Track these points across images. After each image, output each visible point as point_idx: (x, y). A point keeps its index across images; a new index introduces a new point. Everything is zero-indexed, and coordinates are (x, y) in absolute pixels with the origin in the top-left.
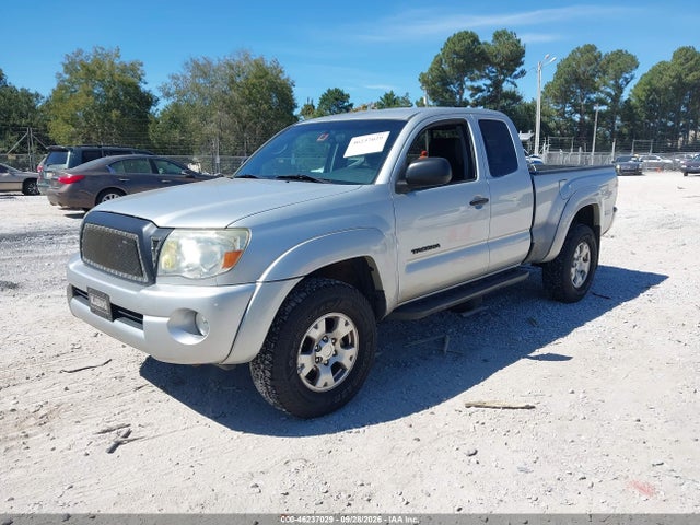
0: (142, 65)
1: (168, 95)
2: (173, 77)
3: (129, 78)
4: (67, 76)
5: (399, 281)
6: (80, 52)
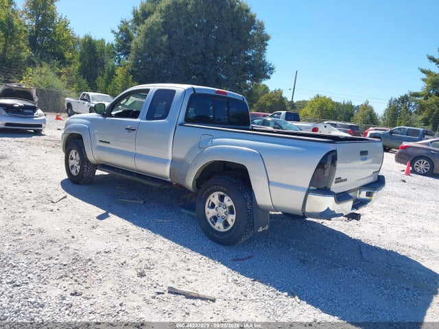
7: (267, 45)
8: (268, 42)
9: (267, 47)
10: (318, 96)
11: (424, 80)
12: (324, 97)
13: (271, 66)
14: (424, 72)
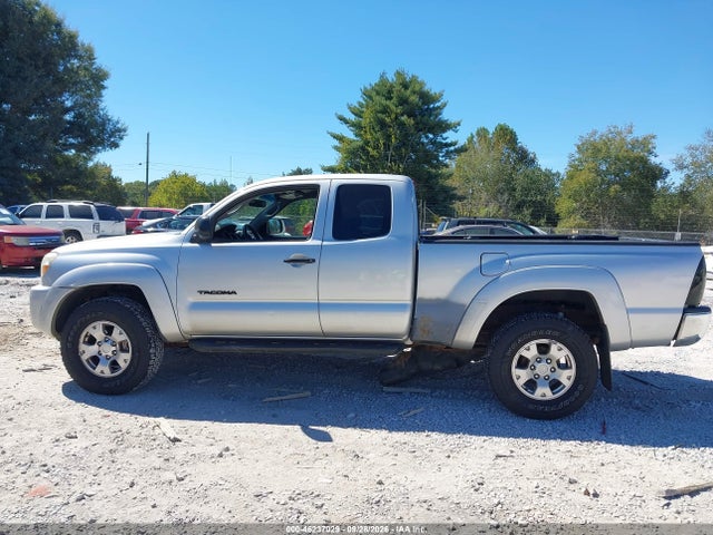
0: (654, 137)
1: (681, 167)
2: (691, 148)
3: (638, 152)
4: (577, 156)
5: (172, 321)
6: (595, 133)
7: (103, 87)
8: (105, 83)
9: (104, 92)
10: (174, 172)
11: (336, 148)
12: (186, 175)
13: (119, 126)
14: (335, 137)
